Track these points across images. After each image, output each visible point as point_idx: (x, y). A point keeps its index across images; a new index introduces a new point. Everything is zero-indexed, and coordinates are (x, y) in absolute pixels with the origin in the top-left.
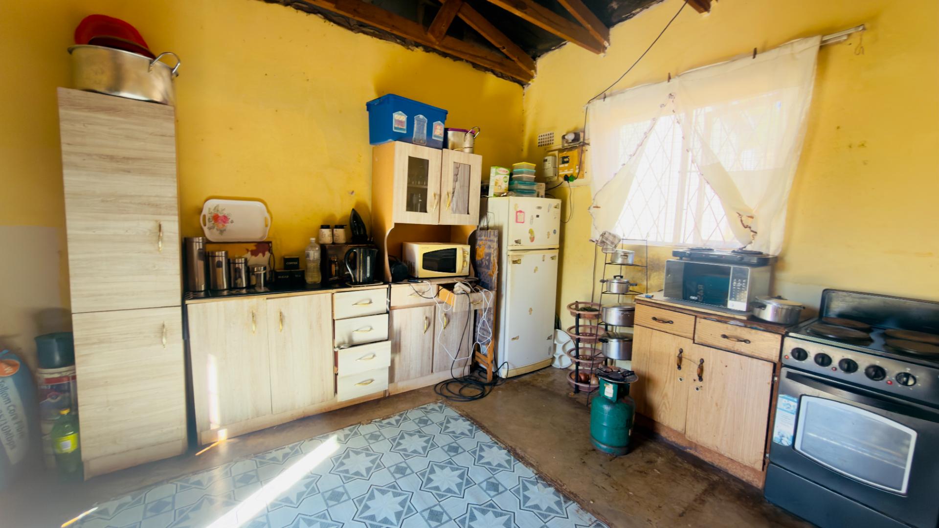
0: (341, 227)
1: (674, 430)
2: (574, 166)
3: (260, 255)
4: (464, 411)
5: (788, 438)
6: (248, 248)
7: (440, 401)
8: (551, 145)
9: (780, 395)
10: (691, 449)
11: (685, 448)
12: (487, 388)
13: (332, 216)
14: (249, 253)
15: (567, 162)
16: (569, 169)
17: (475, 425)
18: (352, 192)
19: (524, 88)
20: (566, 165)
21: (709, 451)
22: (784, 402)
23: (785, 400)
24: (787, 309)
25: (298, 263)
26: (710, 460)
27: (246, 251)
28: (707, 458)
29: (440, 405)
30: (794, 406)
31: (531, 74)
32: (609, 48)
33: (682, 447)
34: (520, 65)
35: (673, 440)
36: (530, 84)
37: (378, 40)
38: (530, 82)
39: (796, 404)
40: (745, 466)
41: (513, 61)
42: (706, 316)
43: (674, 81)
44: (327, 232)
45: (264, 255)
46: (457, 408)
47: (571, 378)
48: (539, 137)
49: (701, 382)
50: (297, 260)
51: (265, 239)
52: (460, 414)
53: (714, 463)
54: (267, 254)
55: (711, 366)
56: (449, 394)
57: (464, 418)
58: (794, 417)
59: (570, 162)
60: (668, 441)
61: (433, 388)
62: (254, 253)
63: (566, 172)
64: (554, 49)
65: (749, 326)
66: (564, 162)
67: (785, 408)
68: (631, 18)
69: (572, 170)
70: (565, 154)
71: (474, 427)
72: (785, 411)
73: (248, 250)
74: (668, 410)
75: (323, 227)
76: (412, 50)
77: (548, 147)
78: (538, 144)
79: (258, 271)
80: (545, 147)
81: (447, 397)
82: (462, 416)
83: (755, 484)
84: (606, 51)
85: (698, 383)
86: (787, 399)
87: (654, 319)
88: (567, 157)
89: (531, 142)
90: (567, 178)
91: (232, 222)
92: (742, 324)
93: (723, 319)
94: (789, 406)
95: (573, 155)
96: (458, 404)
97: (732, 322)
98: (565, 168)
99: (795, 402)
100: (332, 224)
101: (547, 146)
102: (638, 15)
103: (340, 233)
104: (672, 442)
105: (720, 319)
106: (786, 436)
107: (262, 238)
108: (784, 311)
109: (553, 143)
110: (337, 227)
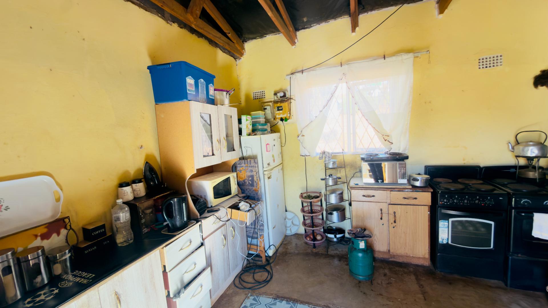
0: (140, 181)
1: (382, 252)
2: (287, 112)
3: (54, 235)
4: (272, 294)
5: (445, 240)
6: (35, 233)
7: (249, 295)
8: (264, 99)
9: (440, 221)
10: (391, 258)
11: (389, 259)
12: (268, 268)
13: (127, 173)
14: (39, 238)
15: (282, 110)
16: (283, 114)
17: (290, 301)
18: (141, 147)
19: (236, 61)
20: (281, 112)
21: (402, 256)
22: (442, 224)
23: (442, 223)
24: (425, 180)
25: (105, 229)
26: (402, 261)
27: (34, 237)
28: (400, 260)
29: (252, 298)
30: (447, 225)
31: (242, 52)
32: (297, 43)
33: (387, 259)
34: (236, 45)
35: (381, 256)
36: (241, 59)
37: (144, 11)
38: (241, 58)
39: (447, 223)
40: (419, 258)
41: (233, 42)
42: (392, 190)
43: (345, 67)
44: (128, 190)
45: (58, 234)
46: (266, 294)
47: (308, 240)
48: (253, 93)
49: (395, 224)
50: (103, 226)
51: (58, 216)
52: (273, 298)
53: (404, 261)
54: (64, 232)
55: (399, 214)
56: (250, 285)
57: (279, 300)
58: (447, 229)
59: (283, 109)
60: (379, 258)
61: (233, 286)
62: (45, 236)
63: (282, 116)
64: (258, 39)
65: (414, 191)
66: (278, 110)
67: (442, 226)
68: (309, 28)
69: (286, 114)
70: (279, 105)
71: (291, 303)
72: (443, 228)
73: (36, 236)
74: (378, 242)
75: (121, 185)
76: (171, 25)
77: (262, 100)
78: (253, 98)
79: (62, 256)
80: (258, 99)
81: (249, 288)
82: (275, 299)
83: (425, 265)
84: (296, 45)
85: (394, 224)
86: (443, 222)
87: (364, 196)
88: (281, 107)
89: (247, 97)
90: (282, 120)
91: (7, 209)
92: (411, 190)
93: (401, 190)
94: (444, 225)
95: (284, 105)
96: (263, 290)
97: (406, 190)
98: (281, 114)
99: (447, 222)
100: (128, 180)
101: (260, 99)
102: (314, 27)
103: (140, 188)
104: (381, 258)
105: (400, 190)
106: (445, 239)
107: (53, 216)
108: (424, 180)
109: (265, 98)
110: (134, 182)
